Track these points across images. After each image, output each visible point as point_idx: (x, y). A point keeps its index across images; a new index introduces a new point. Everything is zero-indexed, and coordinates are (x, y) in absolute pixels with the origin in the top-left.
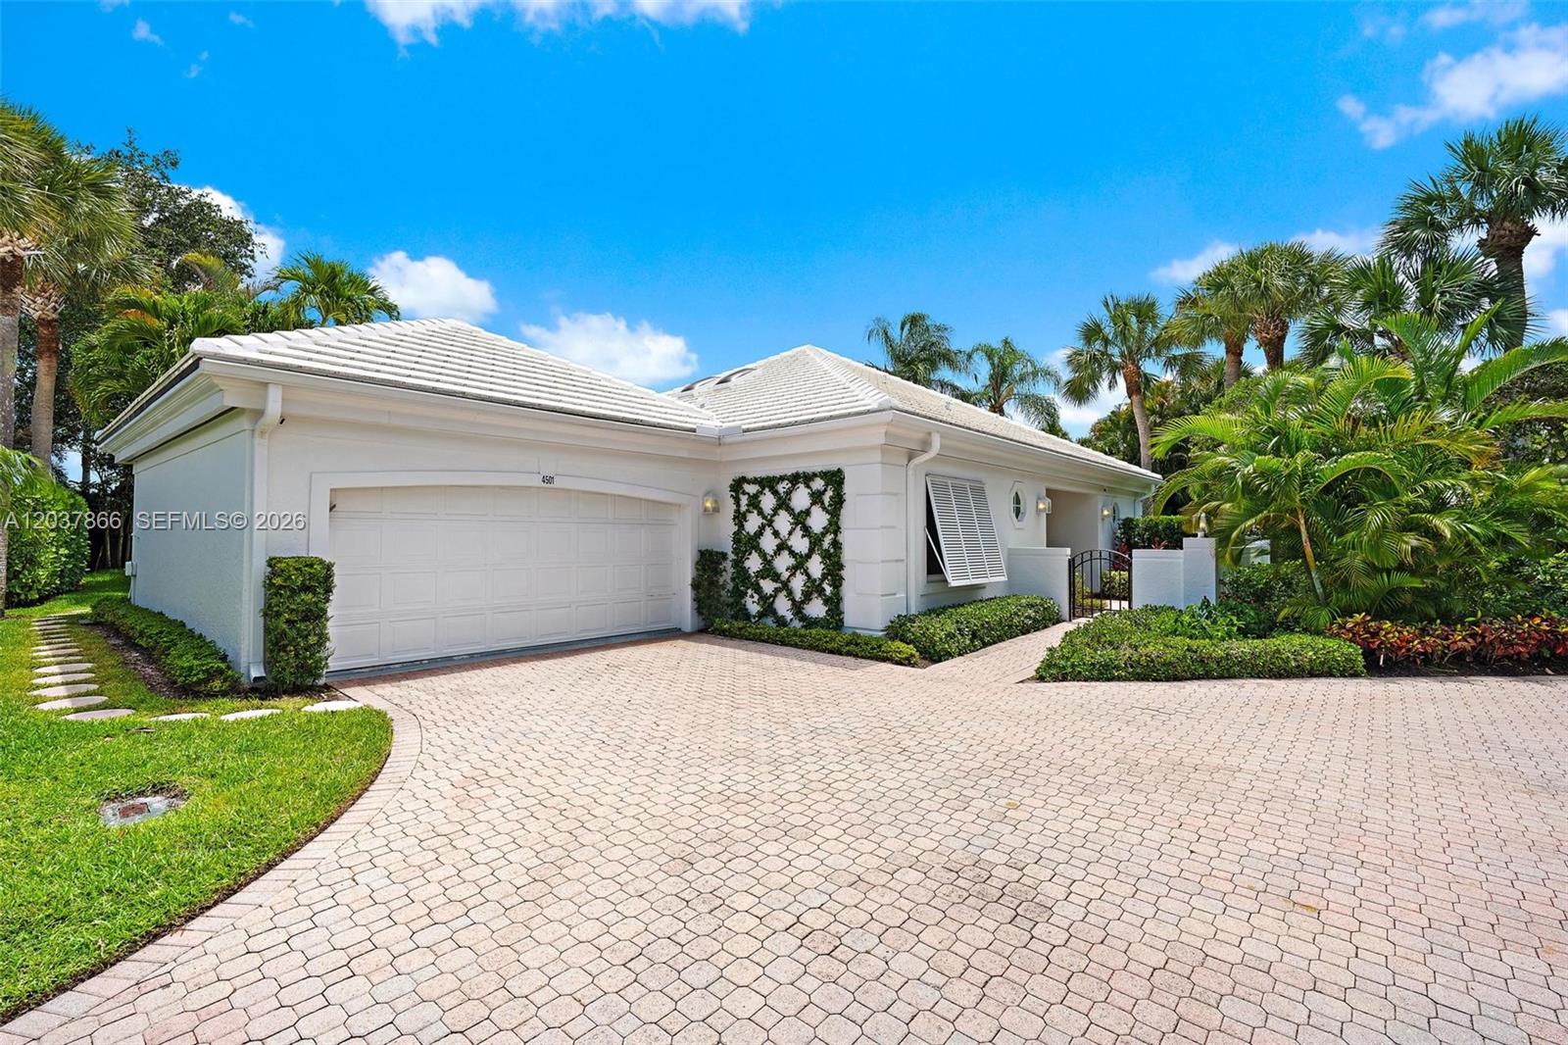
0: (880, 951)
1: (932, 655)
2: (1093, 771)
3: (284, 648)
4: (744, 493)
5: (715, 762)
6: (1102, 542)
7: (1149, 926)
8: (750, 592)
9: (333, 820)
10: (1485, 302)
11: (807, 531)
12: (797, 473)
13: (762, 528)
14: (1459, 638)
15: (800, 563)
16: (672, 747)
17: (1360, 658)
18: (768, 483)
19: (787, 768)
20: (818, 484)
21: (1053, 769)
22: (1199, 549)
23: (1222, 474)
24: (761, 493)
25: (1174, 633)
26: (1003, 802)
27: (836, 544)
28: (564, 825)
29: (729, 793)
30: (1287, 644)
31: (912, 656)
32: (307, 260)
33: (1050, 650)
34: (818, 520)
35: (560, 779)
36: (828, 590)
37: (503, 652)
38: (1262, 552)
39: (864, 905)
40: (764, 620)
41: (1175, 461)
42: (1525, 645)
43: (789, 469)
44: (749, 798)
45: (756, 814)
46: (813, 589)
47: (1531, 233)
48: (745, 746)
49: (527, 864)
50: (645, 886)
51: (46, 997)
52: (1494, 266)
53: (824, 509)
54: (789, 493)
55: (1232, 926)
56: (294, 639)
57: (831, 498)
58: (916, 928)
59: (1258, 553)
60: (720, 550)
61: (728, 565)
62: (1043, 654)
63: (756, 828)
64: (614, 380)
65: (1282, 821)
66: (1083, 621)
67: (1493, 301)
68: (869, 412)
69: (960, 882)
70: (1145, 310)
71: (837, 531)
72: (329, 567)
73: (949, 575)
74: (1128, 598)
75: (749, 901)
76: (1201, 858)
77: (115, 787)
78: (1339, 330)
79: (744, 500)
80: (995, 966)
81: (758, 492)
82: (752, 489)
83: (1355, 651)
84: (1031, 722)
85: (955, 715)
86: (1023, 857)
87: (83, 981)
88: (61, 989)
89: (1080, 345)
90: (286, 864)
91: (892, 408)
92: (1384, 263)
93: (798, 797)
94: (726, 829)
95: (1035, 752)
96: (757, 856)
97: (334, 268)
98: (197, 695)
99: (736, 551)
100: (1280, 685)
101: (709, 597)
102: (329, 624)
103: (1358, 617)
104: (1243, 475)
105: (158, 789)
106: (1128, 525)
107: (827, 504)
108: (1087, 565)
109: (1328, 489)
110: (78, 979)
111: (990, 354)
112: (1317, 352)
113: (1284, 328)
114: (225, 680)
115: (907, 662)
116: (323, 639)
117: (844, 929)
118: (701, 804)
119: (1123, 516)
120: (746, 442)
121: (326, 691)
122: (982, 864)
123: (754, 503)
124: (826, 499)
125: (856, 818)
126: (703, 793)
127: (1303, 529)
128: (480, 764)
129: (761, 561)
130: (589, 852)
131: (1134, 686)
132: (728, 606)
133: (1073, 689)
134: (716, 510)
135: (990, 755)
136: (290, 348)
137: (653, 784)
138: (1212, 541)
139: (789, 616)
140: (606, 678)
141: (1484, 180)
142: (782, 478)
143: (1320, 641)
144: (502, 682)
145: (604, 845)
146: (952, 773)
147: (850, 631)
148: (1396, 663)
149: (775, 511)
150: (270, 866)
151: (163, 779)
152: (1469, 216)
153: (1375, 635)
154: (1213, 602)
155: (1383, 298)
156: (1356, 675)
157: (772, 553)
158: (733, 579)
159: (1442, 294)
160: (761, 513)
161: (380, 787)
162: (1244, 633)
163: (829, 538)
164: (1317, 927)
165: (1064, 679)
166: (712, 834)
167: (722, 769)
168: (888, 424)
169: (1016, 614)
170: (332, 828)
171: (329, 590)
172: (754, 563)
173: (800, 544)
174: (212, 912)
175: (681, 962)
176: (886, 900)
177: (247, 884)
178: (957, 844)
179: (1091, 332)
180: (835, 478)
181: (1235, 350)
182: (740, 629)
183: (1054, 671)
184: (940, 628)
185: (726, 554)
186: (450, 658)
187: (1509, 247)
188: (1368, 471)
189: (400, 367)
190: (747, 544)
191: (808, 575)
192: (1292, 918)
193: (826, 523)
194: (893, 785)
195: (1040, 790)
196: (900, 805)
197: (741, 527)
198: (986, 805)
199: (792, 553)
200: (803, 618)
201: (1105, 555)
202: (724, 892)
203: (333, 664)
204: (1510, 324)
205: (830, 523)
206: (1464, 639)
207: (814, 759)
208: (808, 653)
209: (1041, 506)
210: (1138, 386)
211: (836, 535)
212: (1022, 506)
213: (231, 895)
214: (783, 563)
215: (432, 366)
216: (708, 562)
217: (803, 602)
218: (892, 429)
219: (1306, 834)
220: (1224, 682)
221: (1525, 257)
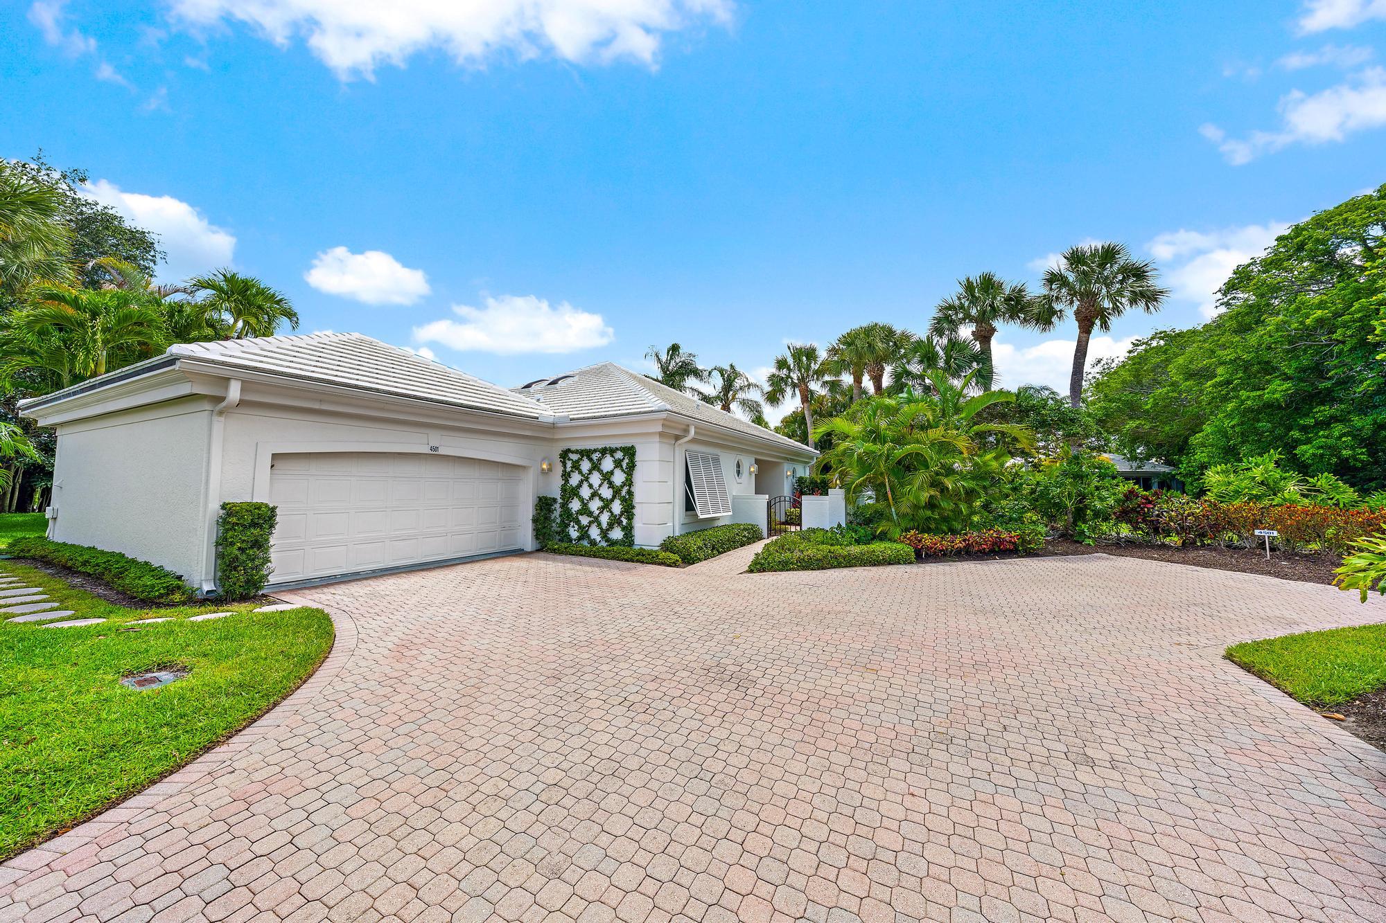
0: (671, 708)
1: (688, 560)
2: (779, 617)
3: (235, 569)
4: (569, 459)
5: (563, 626)
6: (787, 490)
7: (802, 684)
8: (572, 524)
9: (310, 676)
10: (975, 364)
11: (611, 485)
12: (606, 448)
13: (581, 482)
14: (959, 543)
15: (606, 505)
16: (533, 620)
17: (913, 554)
18: (586, 454)
19: (608, 626)
20: (619, 455)
21: (758, 617)
22: (836, 496)
23: (848, 453)
24: (581, 459)
25: (823, 543)
26: (731, 635)
27: (630, 493)
28: (475, 666)
29: (575, 642)
30: (878, 547)
31: (677, 561)
32: (224, 276)
33: (756, 554)
34: (619, 478)
35: (465, 642)
36: (625, 521)
37: (397, 568)
38: (870, 498)
39: (661, 689)
40: (581, 542)
41: (826, 443)
42: (986, 545)
43: (600, 445)
44: (587, 644)
45: (593, 651)
46: (615, 521)
47: (994, 330)
48: (581, 616)
49: (457, 688)
50: (534, 692)
51: (144, 788)
52: (978, 346)
53: (623, 470)
54: (599, 460)
55: (838, 680)
56: (244, 562)
57: (627, 464)
58: (689, 696)
59: (868, 498)
60: (552, 496)
61: (557, 506)
62: (752, 557)
63: (595, 658)
64: (479, 381)
65: (867, 634)
66: (775, 538)
67: (978, 365)
68: (652, 412)
69: (710, 674)
70: (811, 354)
71: (630, 485)
72: (273, 509)
73: (698, 512)
74: (800, 525)
75: (596, 694)
76: (827, 653)
77: (127, 667)
78: (908, 373)
79: (569, 464)
80: (729, 708)
81: (579, 459)
82: (575, 457)
83: (910, 550)
84: (746, 594)
85: (703, 593)
86: (742, 660)
87: (166, 777)
88: (153, 782)
89: (774, 370)
90: (286, 702)
91: (666, 410)
92: (929, 339)
93: (617, 641)
94: (577, 660)
95: (748, 609)
96: (598, 672)
97: (246, 283)
98: (159, 605)
99: (563, 497)
100: (874, 569)
101: (544, 527)
102: (271, 550)
103: (912, 532)
104: (858, 455)
105: (162, 667)
106: (801, 481)
107: (624, 467)
108: (778, 504)
109: (899, 462)
110: (162, 776)
111: (722, 372)
112: (898, 387)
113: (882, 369)
114: (183, 594)
115: (674, 564)
116: (267, 560)
117: (651, 701)
118: (559, 649)
119: (798, 476)
120: (572, 427)
121: (265, 599)
122: (720, 665)
123: (576, 466)
124: (624, 464)
125: (651, 649)
126: (559, 643)
127: (887, 484)
128: (404, 637)
129: (580, 504)
130: (494, 679)
131: (801, 573)
132: (557, 533)
133: (769, 577)
134: (550, 470)
135: (724, 613)
136: (243, 352)
137: (527, 641)
138: (843, 490)
139: (598, 539)
140: (479, 581)
141: (974, 300)
142: (595, 451)
143: (895, 545)
144: (404, 588)
145: (503, 674)
146: (704, 623)
147: (639, 547)
148: (930, 556)
149: (590, 472)
150: (275, 705)
151: (165, 660)
152: (968, 317)
153: (920, 541)
154: (844, 525)
155: (929, 359)
156: (911, 563)
157: (588, 498)
158: (561, 516)
159: (955, 359)
160: (580, 472)
161: (336, 655)
162: (858, 542)
163: (625, 489)
164: (875, 677)
165: (764, 571)
166: (569, 664)
167: (569, 630)
168: (664, 419)
169: (737, 534)
170: (311, 680)
171: (272, 526)
172: (575, 505)
173: (606, 493)
174: (243, 732)
175: (563, 724)
176: (672, 686)
177: (262, 716)
178: (708, 657)
179: (782, 364)
180: (630, 452)
181: (858, 380)
182: (566, 548)
183: (758, 567)
184: (695, 543)
185: (556, 499)
186: (358, 573)
187: (985, 336)
188: (917, 454)
189: (328, 369)
190: (570, 493)
191: (611, 512)
192: (865, 675)
193: (624, 479)
194: (671, 631)
195: (751, 628)
196: (675, 640)
197: (567, 481)
198: (722, 637)
199: (601, 499)
200: (608, 540)
201: (787, 499)
202: (581, 691)
203: (272, 579)
204: (985, 376)
205: (627, 480)
206: (960, 542)
207: (624, 621)
208: (611, 563)
209: (752, 469)
210: (807, 396)
211: (630, 487)
212: (741, 469)
213: (253, 723)
214: (595, 505)
215: (350, 368)
216: (544, 505)
217: (608, 530)
218: (666, 422)
219: (876, 639)
220: (848, 569)
221: (992, 342)
